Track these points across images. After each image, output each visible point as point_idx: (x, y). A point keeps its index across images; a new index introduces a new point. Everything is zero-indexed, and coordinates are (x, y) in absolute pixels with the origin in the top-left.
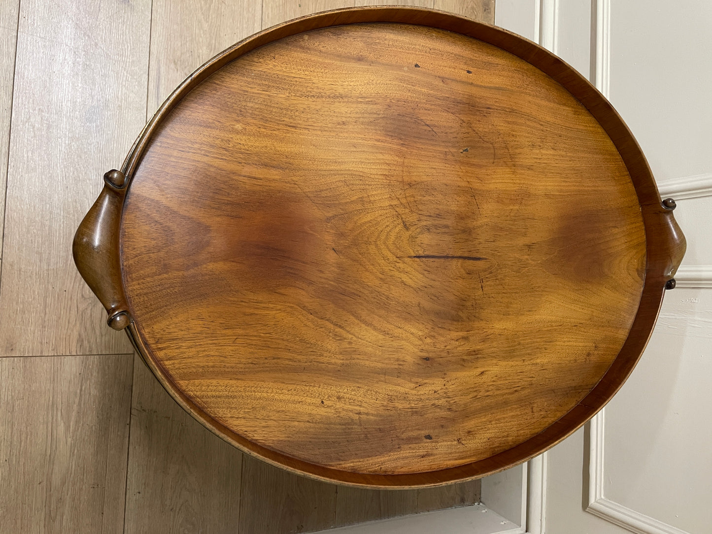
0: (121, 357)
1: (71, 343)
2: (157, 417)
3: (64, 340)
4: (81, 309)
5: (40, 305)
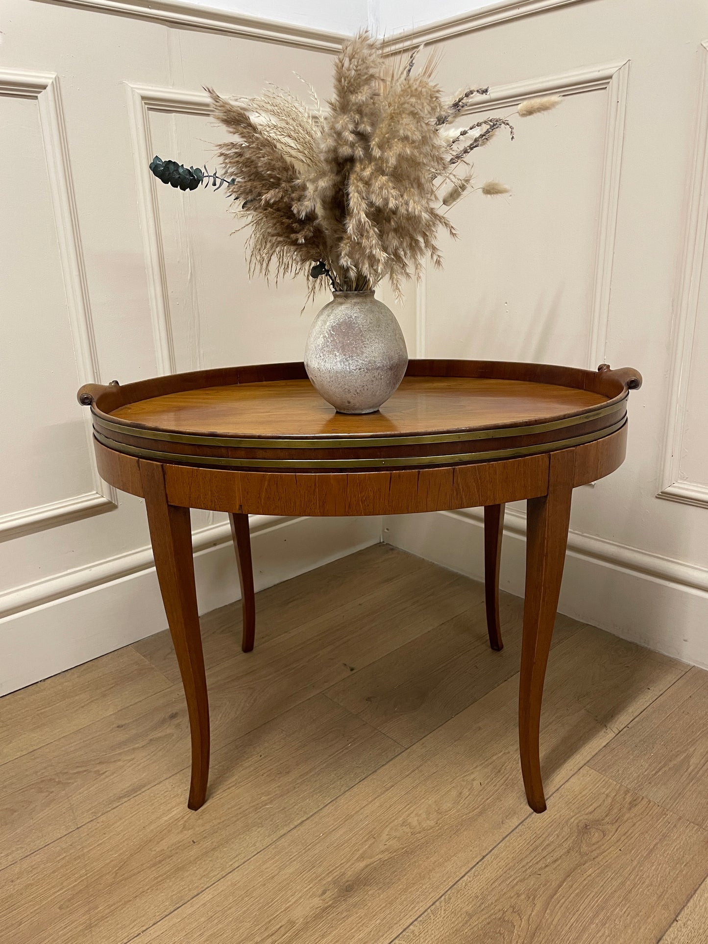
0: (599, 770)
1: (644, 808)
2: (597, 717)
3: (649, 815)
4: (614, 827)
5: (657, 855)
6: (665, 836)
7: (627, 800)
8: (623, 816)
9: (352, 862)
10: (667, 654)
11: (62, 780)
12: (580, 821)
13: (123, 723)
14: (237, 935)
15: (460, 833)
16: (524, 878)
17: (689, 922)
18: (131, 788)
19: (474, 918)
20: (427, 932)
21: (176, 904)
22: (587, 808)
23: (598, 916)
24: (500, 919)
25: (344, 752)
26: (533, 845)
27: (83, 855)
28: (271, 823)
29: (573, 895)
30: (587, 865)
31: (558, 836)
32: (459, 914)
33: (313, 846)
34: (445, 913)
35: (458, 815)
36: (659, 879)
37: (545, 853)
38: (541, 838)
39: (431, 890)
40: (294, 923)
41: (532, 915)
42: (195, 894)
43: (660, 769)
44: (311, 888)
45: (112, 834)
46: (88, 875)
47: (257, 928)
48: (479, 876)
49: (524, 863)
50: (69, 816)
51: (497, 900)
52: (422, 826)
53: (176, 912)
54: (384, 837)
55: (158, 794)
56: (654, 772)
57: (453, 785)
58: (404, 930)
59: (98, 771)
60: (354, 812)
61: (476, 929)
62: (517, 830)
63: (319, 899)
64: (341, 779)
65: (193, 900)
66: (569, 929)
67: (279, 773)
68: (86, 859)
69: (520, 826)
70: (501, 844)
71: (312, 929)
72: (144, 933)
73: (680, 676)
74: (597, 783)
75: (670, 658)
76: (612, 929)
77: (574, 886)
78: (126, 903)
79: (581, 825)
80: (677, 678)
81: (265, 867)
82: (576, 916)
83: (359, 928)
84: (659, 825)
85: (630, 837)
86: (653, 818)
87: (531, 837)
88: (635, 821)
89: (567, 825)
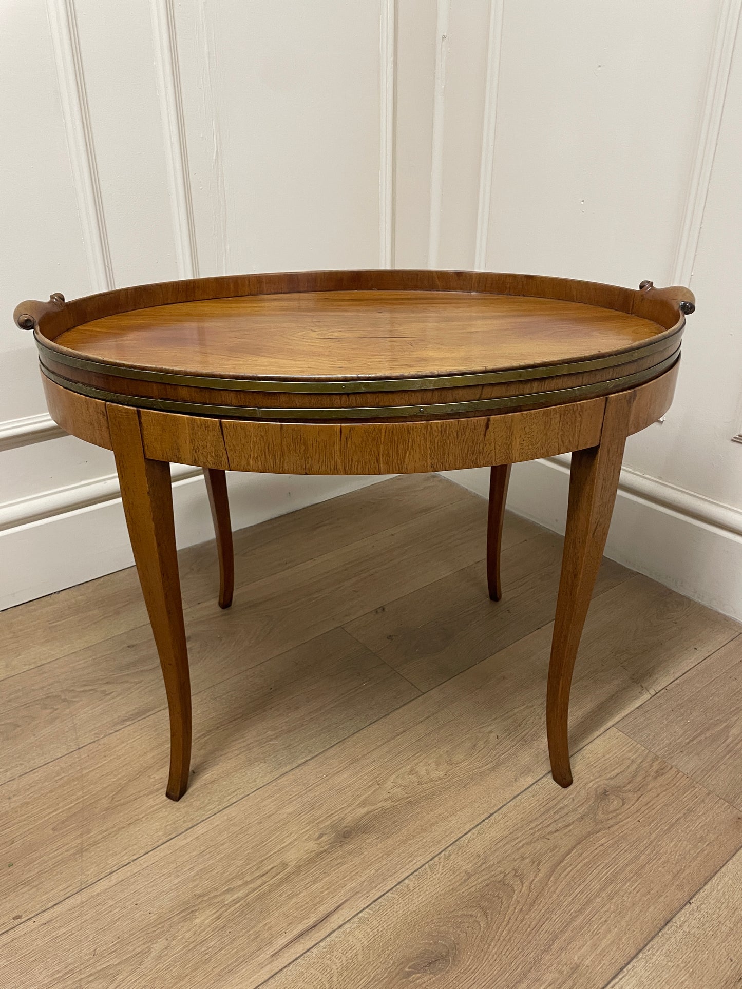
0: (628, 733)
1: (671, 778)
2: (633, 675)
3: (676, 786)
4: (636, 796)
5: (678, 830)
6: (690, 811)
7: (654, 767)
8: (647, 785)
9: (353, 807)
10: (721, 612)
11: (67, 697)
12: (599, 786)
13: (135, 643)
14: (228, 872)
15: (469, 788)
16: (531, 841)
17: (703, 906)
18: (136, 711)
19: (473, 878)
20: (422, 887)
21: (170, 835)
22: (609, 772)
23: (605, 890)
24: (499, 882)
25: (357, 692)
26: (546, 807)
27: (82, 776)
28: (274, 760)
29: (581, 864)
30: (600, 834)
31: (573, 800)
32: (458, 873)
33: (314, 787)
34: (443, 870)
35: (470, 768)
36: (677, 856)
37: (557, 816)
39: (432, 844)
40: (287, 865)
41: (535, 881)
42: (190, 826)
43: (694, 738)
44: (308, 830)
45: (112, 757)
46: (85, 798)
47: (248, 867)
48: (483, 835)
49: (533, 825)
50: (72, 735)
51: (500, 861)
52: (430, 776)
53: (168, 843)
54: (389, 784)
55: (163, 719)
56: (688, 740)
57: (468, 736)
58: (399, 883)
59: (105, 691)
60: (360, 756)
61: (473, 889)
62: (530, 789)
63: (316, 842)
64: (351, 719)
65: (188, 832)
66: (573, 900)
67: (288, 709)
68: (84, 782)
69: (534, 786)
70: (511, 802)
71: (304, 873)
72: (135, 862)
73: (732, 637)
74: (624, 746)
75: (725, 616)
76: (618, 905)
77: (584, 855)
78: (120, 829)
79: (600, 791)
80: (730, 639)
81: (264, 804)
82: (582, 887)
83: (352, 877)
84: (686, 798)
85: (652, 808)
86: (680, 790)
87: (543, 799)
88: (659, 792)
89: (585, 789)
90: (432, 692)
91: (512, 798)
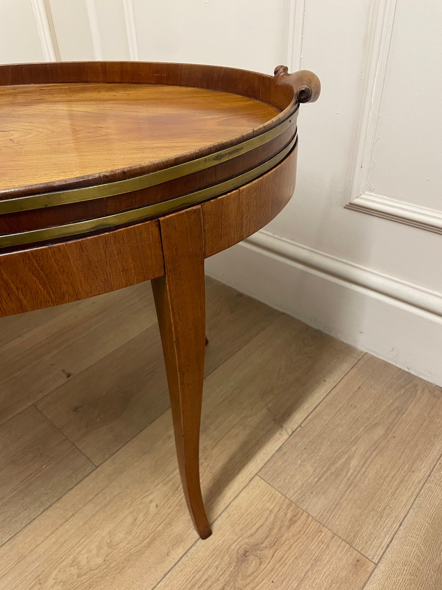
0: (268, 480)
1: (302, 525)
2: (275, 416)
3: (306, 533)
4: (271, 552)
5: (306, 585)
6: (316, 560)
7: (288, 515)
8: (282, 537)
10: (345, 341)
12: (241, 546)
15: (124, 572)
22: (250, 529)
25: (37, 476)
26: (192, 582)
31: (217, 568)
35: (128, 548)
38: (200, 572)
43: (322, 475)
52: (90, 565)
56: (317, 479)
57: (131, 509)
60: (28, 552)
64: (26, 509)
69: (183, 559)
70: (161, 583)
74: (264, 496)
75: (347, 344)
79: (241, 552)
80: (351, 366)
84: (313, 547)
85: (285, 564)
86: (308, 538)
87: (191, 572)
88: (292, 543)
89: (228, 553)
90: (105, 464)
91: (162, 577)
